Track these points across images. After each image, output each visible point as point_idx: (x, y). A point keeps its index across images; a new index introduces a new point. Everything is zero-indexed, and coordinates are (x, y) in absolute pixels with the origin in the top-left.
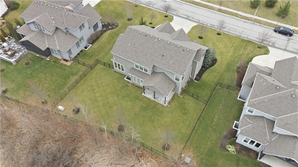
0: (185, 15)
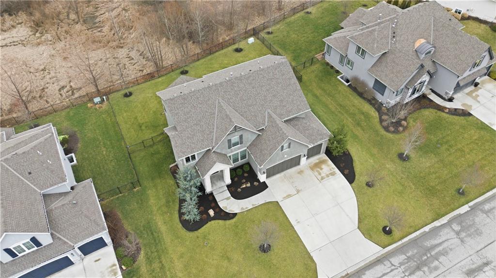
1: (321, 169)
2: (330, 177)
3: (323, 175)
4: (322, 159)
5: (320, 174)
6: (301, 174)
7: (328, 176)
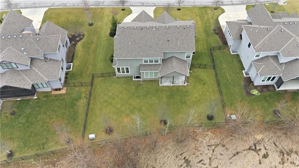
0: (139, 3)
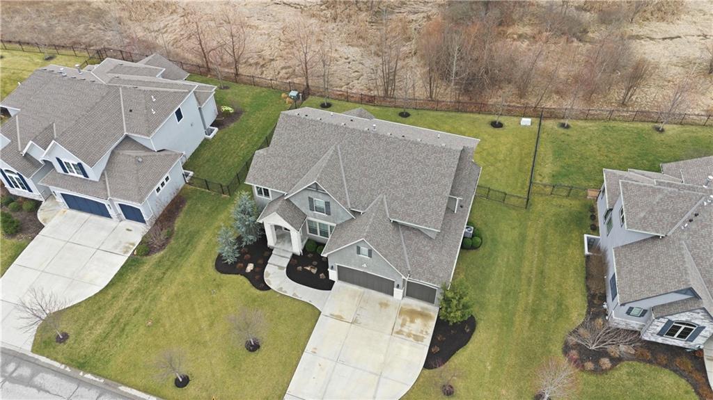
1: (412, 321)
2: (411, 339)
3: (405, 330)
4: (426, 312)
5: (403, 325)
6: (381, 307)
7: (409, 335)
